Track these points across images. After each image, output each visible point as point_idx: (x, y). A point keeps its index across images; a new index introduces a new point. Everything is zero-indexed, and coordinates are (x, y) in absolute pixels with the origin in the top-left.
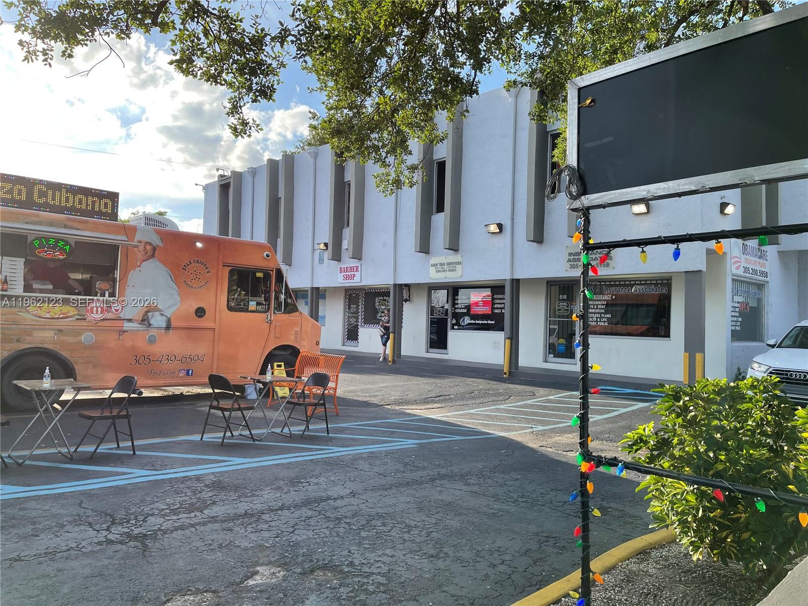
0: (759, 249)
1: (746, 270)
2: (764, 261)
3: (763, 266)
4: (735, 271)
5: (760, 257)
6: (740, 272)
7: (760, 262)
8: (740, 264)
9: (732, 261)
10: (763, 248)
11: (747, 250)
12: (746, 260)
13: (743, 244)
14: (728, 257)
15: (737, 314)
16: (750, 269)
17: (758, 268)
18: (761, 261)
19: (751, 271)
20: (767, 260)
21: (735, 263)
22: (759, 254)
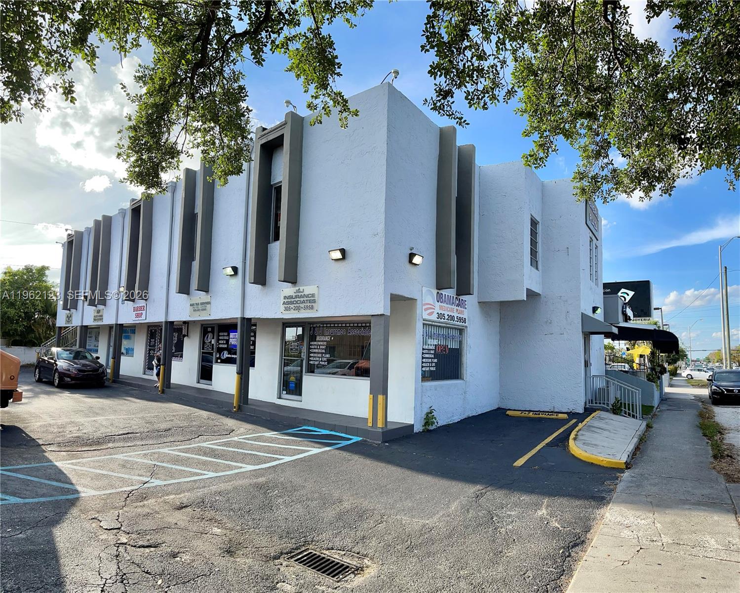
0: (456, 298)
1: (440, 316)
2: (462, 309)
3: (462, 312)
4: (426, 317)
5: (458, 305)
6: (434, 317)
7: (457, 310)
8: (433, 310)
9: (424, 307)
10: (461, 297)
11: (442, 298)
12: (441, 307)
13: (438, 293)
14: (419, 303)
15: (433, 356)
16: (446, 316)
17: (456, 315)
18: (459, 308)
19: (447, 317)
20: (466, 308)
21: (426, 309)
22: (457, 302)
